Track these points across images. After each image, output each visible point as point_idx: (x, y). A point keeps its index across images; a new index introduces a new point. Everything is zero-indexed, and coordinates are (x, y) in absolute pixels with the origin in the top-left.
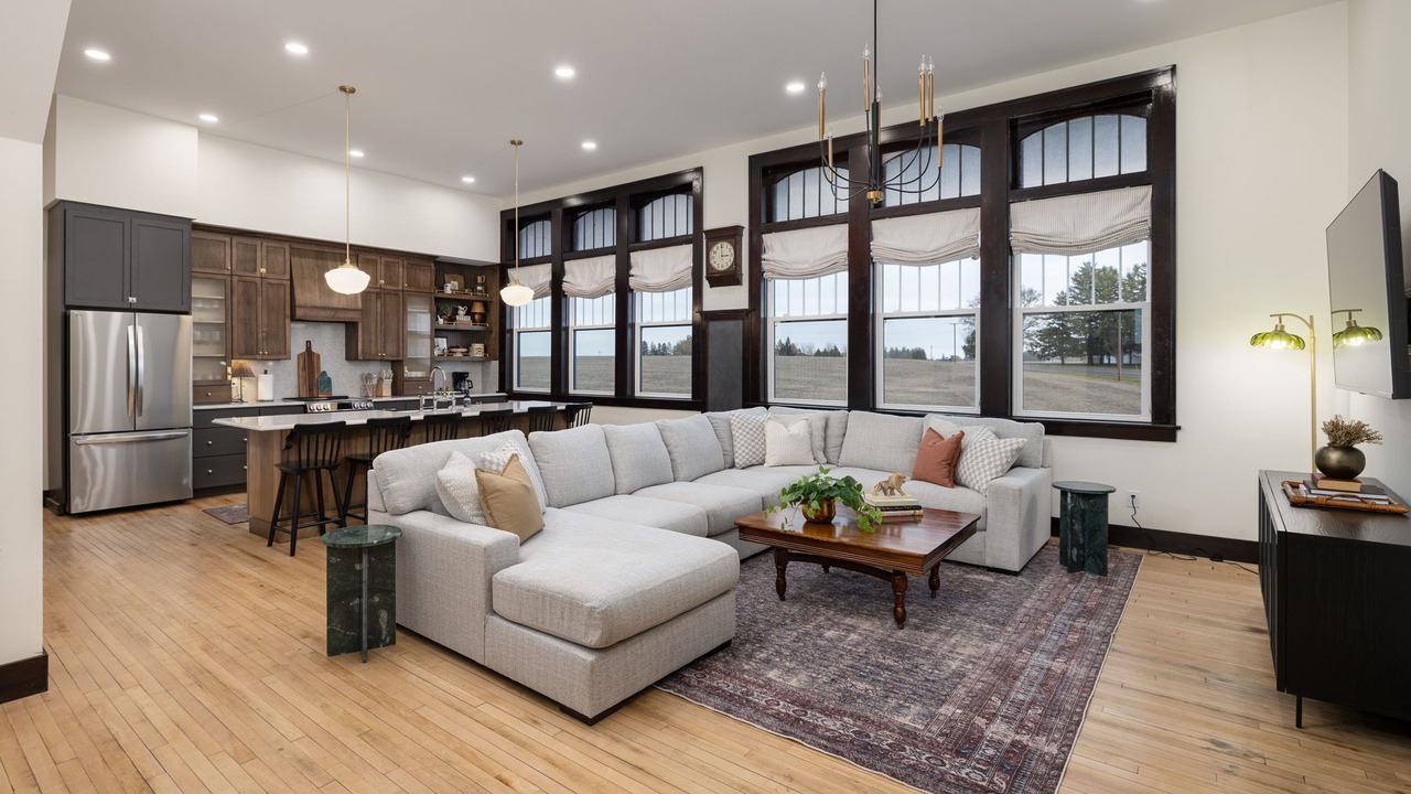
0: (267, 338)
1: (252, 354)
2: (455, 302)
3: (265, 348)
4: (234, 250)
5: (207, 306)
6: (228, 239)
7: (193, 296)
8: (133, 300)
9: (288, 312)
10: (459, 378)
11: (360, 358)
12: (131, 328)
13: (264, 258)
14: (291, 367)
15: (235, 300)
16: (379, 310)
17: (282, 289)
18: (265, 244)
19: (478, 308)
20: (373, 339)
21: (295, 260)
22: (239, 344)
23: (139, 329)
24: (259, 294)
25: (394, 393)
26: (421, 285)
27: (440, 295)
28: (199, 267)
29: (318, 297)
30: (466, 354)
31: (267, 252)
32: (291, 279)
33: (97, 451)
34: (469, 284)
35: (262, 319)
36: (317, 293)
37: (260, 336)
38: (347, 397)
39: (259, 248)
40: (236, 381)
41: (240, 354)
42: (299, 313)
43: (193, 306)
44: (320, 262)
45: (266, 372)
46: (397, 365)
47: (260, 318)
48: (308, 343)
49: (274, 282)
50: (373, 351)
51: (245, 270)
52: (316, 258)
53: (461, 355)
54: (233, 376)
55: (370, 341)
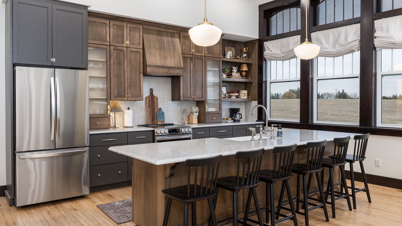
0: (130, 86)
1: (121, 97)
2: (231, 64)
3: (129, 93)
4: (111, 29)
5: (96, 66)
6: (108, 22)
7: (89, 59)
8: (53, 60)
9: (142, 70)
10: (234, 112)
11: (182, 99)
12: (52, 79)
13: (128, 34)
14: (142, 105)
15: (112, 61)
16: (192, 69)
17: (139, 54)
18: (129, 25)
19: (245, 68)
20: (189, 87)
21: (145, 35)
22: (115, 92)
23: (57, 79)
24: (126, 57)
25: (199, 122)
26: (215, 52)
27: (225, 59)
28: (92, 40)
29: (159, 60)
30: (237, 97)
31: (130, 30)
32: (143, 48)
33: (30, 163)
34: (239, 53)
35: (127, 75)
36: (158, 57)
37: (126, 85)
38: (173, 125)
39: (125, 27)
40: (112, 114)
41: (115, 97)
42: (149, 70)
43: (89, 66)
44: (159, 37)
45: (129, 109)
46: (201, 104)
47: (126, 74)
48: (151, 90)
49: (133, 50)
50: (189, 95)
51: (118, 42)
52: (157, 35)
53: (234, 97)
54: (111, 111)
55: (187, 89)
